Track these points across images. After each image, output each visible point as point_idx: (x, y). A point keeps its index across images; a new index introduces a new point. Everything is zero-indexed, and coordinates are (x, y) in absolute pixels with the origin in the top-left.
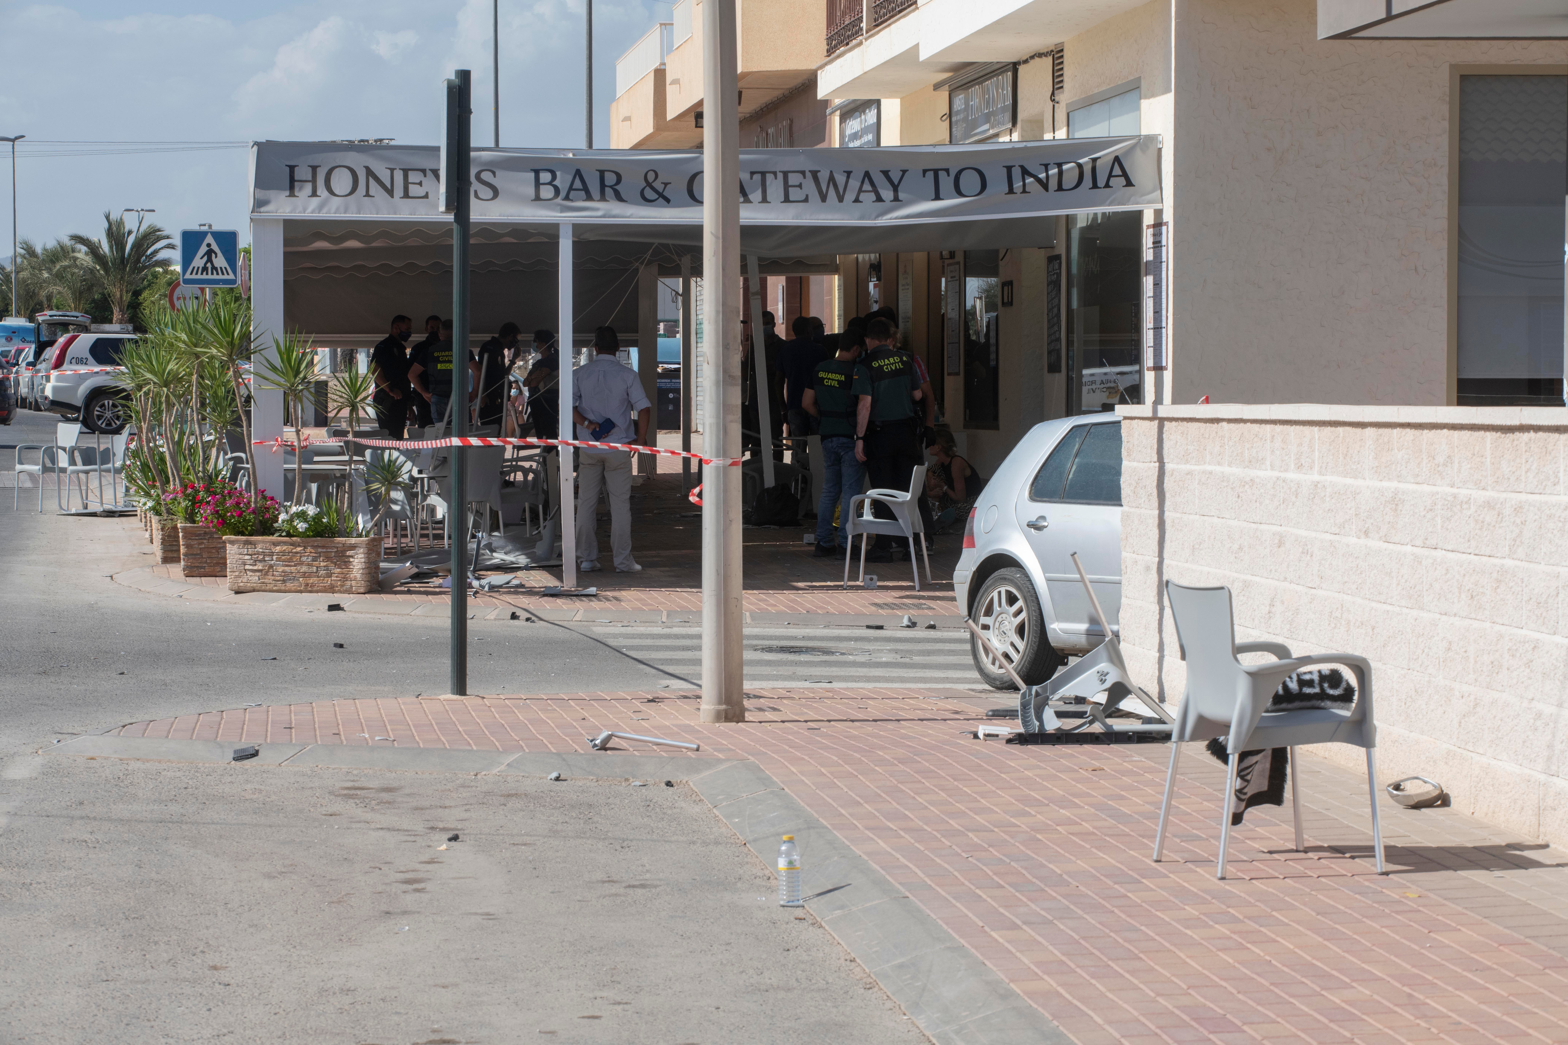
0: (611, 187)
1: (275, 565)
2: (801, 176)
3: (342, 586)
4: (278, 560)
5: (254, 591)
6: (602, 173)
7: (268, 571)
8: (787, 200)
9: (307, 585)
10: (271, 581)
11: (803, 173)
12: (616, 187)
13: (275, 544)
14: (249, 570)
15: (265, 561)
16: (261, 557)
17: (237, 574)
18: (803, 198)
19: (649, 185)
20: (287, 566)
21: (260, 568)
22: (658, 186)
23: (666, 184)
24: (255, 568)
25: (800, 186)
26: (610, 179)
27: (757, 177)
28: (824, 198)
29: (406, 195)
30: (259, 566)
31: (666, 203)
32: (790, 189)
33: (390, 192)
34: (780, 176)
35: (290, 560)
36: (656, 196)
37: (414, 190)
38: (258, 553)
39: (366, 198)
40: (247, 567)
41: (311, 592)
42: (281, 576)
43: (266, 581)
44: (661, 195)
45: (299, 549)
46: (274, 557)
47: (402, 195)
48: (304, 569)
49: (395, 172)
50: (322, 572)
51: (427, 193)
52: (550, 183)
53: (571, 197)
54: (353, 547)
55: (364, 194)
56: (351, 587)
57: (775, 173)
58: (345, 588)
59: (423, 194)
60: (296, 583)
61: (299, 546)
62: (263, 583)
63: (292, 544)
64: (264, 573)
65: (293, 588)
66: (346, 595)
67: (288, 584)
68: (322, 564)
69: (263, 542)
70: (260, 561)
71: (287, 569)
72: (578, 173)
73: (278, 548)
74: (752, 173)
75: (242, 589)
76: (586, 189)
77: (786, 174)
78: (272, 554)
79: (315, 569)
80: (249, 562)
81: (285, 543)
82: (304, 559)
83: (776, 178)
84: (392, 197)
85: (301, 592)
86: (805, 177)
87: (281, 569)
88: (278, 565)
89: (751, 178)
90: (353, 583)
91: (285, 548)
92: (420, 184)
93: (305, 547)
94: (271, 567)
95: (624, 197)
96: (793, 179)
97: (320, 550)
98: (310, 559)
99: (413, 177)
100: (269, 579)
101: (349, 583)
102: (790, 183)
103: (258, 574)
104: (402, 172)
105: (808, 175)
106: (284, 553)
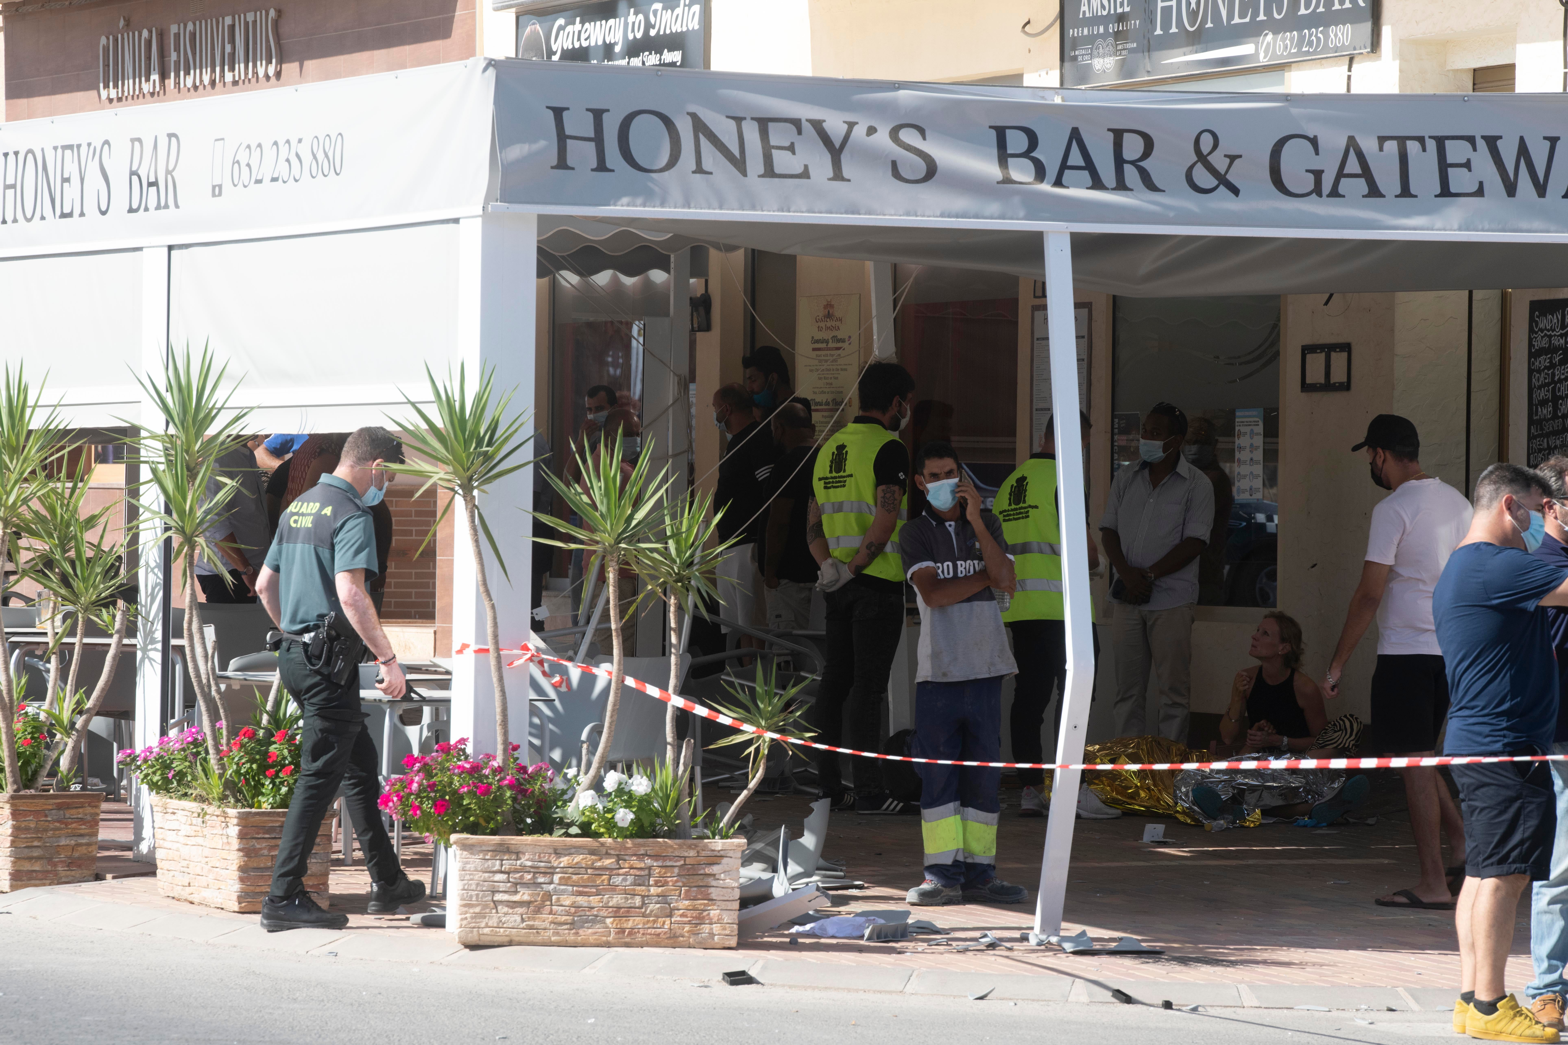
0: (1133, 163)
1: (556, 892)
2: (1467, 145)
3: (693, 934)
4: (564, 881)
5: (510, 944)
6: (1118, 134)
7: (542, 905)
8: (1445, 192)
9: (622, 931)
10: (546, 924)
11: (1471, 140)
12: (1141, 164)
13: (558, 851)
14: (501, 902)
15: (536, 884)
16: (529, 877)
17: (477, 910)
18: (1474, 188)
19: (1202, 158)
20: (580, 894)
21: (526, 898)
22: (1219, 161)
23: (1233, 158)
24: (516, 898)
25: (1467, 165)
26: (1133, 147)
27: (1391, 147)
28: (1511, 189)
29: (770, 172)
30: (524, 895)
31: (1233, 196)
32: (1450, 170)
33: (739, 164)
34: (1431, 145)
35: (589, 883)
36: (1214, 182)
37: (781, 161)
38: (523, 869)
39: (698, 176)
40: (498, 897)
41: (627, 945)
42: (568, 914)
43: (537, 923)
44: (1223, 181)
45: (607, 862)
46: (556, 878)
47: (762, 171)
48: (617, 900)
49: (744, 124)
50: (653, 907)
51: (805, 169)
52: (1026, 155)
53: (1064, 181)
54: (717, 858)
55: (694, 168)
56: (712, 935)
57: (1421, 140)
58: (697, 938)
59: (799, 170)
60: (598, 928)
61: (608, 855)
62: (531, 928)
63: (592, 852)
64: (535, 907)
65: (592, 939)
66: (700, 952)
67: (581, 930)
68: (653, 890)
69: (536, 847)
70: (526, 885)
71: (582, 901)
72: (1075, 135)
73: (565, 861)
74: (1382, 140)
75: (485, 940)
76: (1089, 166)
77: (1440, 142)
78: (550, 872)
79: (638, 901)
80: (502, 886)
81: (578, 849)
82: (617, 880)
83: (1424, 150)
84: (745, 174)
85: (608, 945)
86: (1475, 149)
87: (567, 901)
88: (563, 892)
89: (1381, 149)
90: (716, 928)
91: (578, 858)
92: (791, 148)
93: (622, 858)
94: (548, 896)
95: (1157, 181)
96: (1456, 152)
97: (650, 863)
98: (630, 879)
99: (778, 136)
100: (544, 920)
101: (706, 928)
102: (1450, 160)
103: (520, 910)
104: (755, 125)
105: (1481, 144)
106: (576, 868)
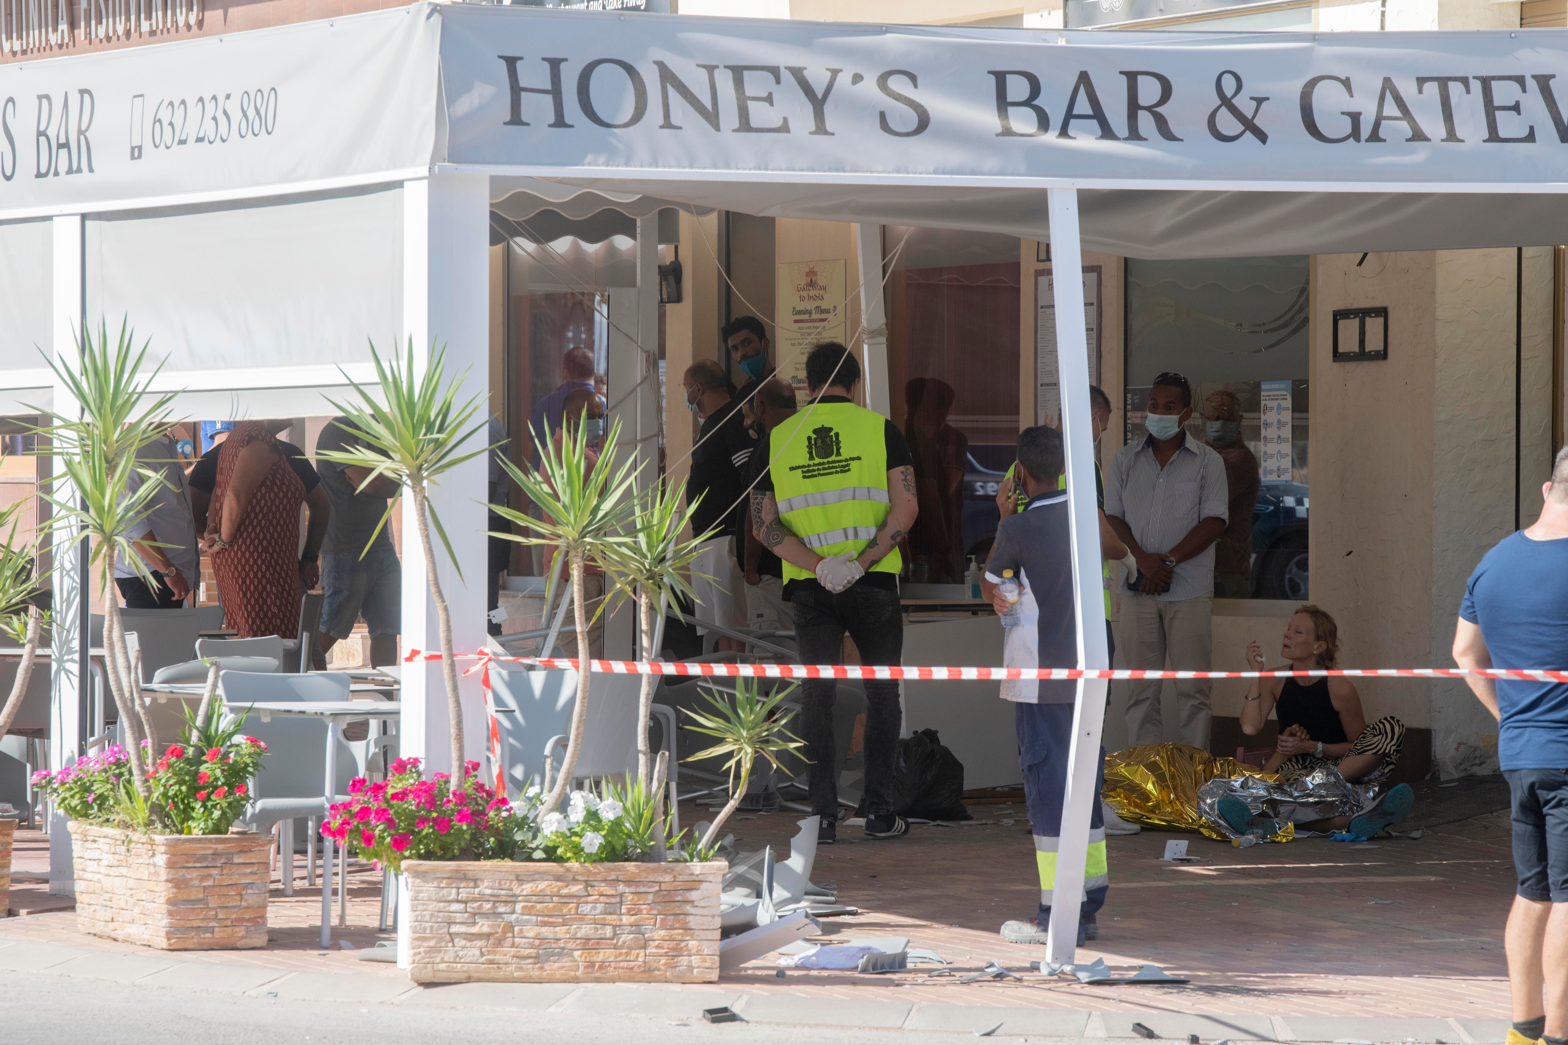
0: (1148, 109)
1: (518, 923)
2: (1516, 86)
3: (670, 967)
4: (527, 911)
5: (470, 979)
6: (1132, 77)
7: (503, 937)
8: (1494, 137)
9: (591, 965)
10: (508, 958)
11: (1521, 80)
12: (1157, 110)
13: (520, 879)
14: (458, 934)
15: (496, 914)
16: (488, 906)
17: (432, 943)
18: (1525, 133)
19: (1226, 102)
20: (545, 924)
21: (485, 929)
22: (1244, 104)
23: (1259, 101)
24: (475, 930)
25: (1516, 108)
26: (1149, 91)
27: (1432, 89)
29: (745, 125)
30: (483, 926)
31: (1261, 142)
32: (1498, 113)
33: (712, 117)
34: (1476, 87)
35: (554, 913)
36: (1240, 128)
37: (759, 113)
38: (482, 898)
39: (666, 131)
40: (456, 928)
41: (598, 980)
42: (532, 946)
43: (498, 958)
44: (1250, 126)
45: (574, 889)
46: (519, 907)
47: (736, 126)
48: (585, 930)
49: (717, 73)
50: (625, 938)
51: (785, 120)
52: (1028, 103)
53: (1070, 131)
54: (697, 882)
55: (661, 122)
56: (691, 968)
57: (1465, 81)
58: (675, 971)
59: (778, 123)
60: (565, 962)
62: (492, 962)
63: (558, 878)
64: (495, 940)
65: (558, 974)
66: (678, 987)
67: (547, 965)
68: (625, 920)
69: (495, 872)
70: (485, 915)
71: (546, 931)
72: (1083, 79)
73: (528, 888)
74: (1421, 81)
75: (440, 977)
76: (1098, 114)
77: (1486, 83)
78: (511, 900)
79: (608, 931)
80: (460, 918)
81: (542, 875)
82: (585, 909)
83: (1468, 91)
84: (718, 129)
85: (576, 980)
86: (1525, 91)
87: (531, 932)
88: (526, 923)
89: (1420, 91)
90: (695, 960)
91: (542, 885)
92: (769, 99)
94: (510, 927)
95: (1175, 130)
96: (1503, 93)
97: (622, 889)
98: (600, 908)
99: (754, 85)
100: (506, 953)
101: (684, 960)
102: (1497, 102)
103: (478, 943)
104: (729, 74)
105: (1532, 85)
106: (541, 896)
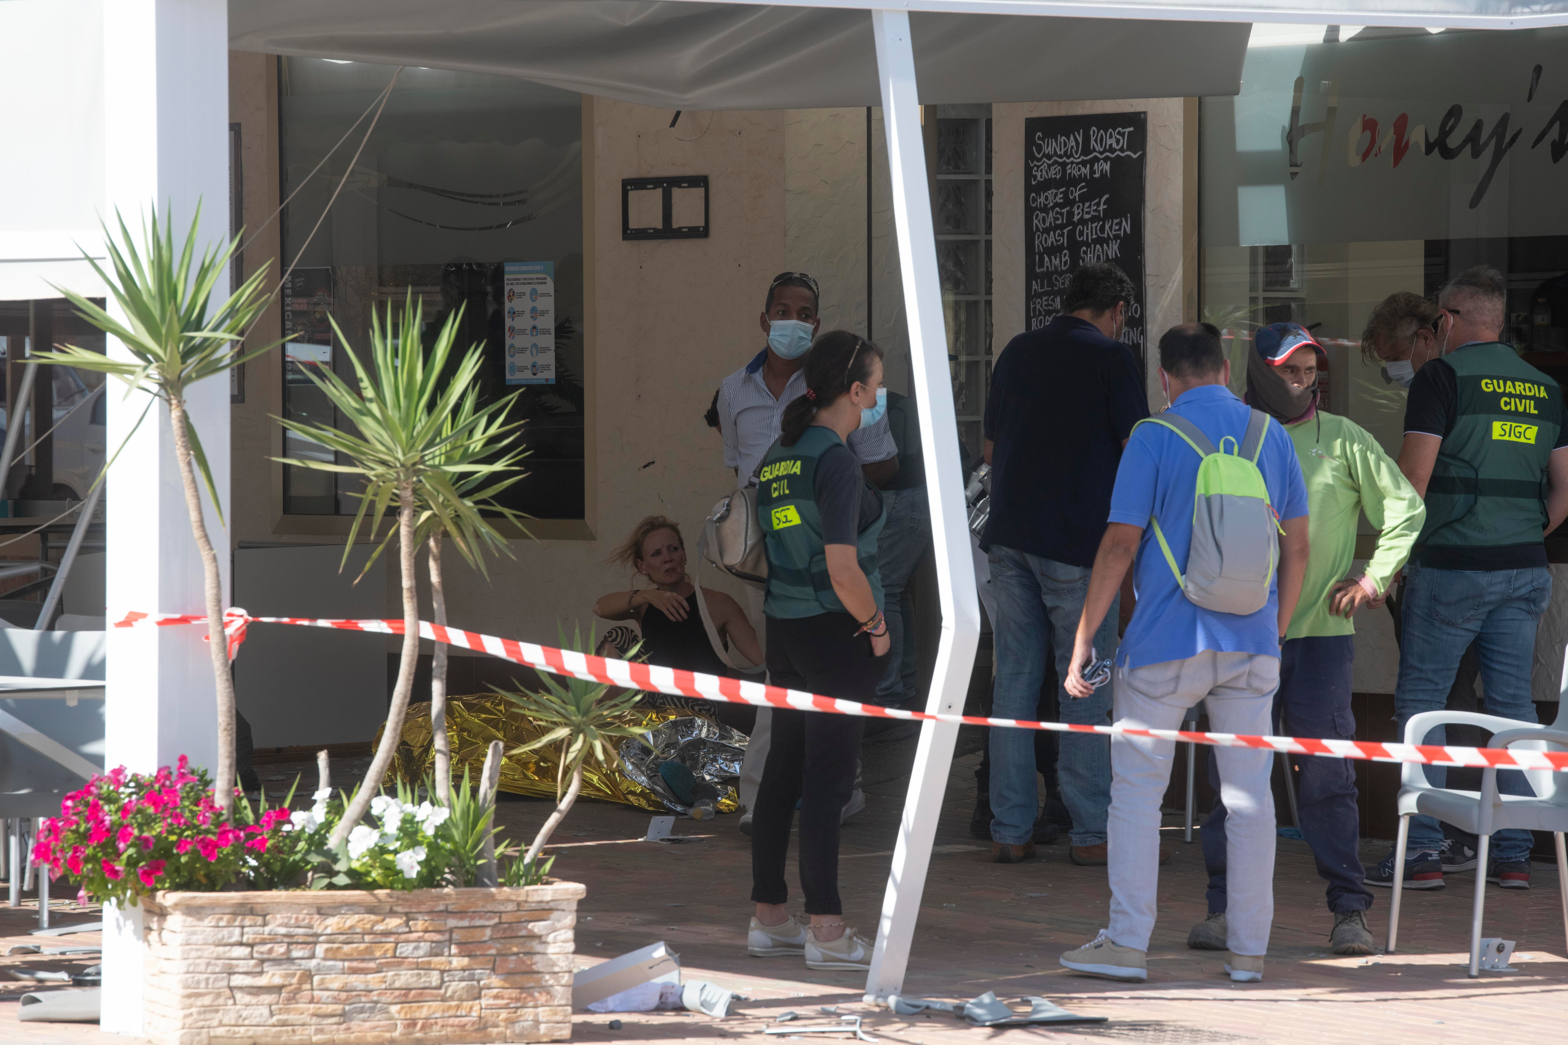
1: (319, 971)
3: (510, 1022)
4: (331, 955)
7: (299, 990)
10: (305, 1018)
13: (322, 911)
14: (240, 988)
15: (291, 960)
16: (280, 949)
17: (207, 1000)
20: (354, 971)
21: (277, 981)
24: (262, 981)
30: (273, 976)
35: (366, 956)
38: (273, 939)
40: (238, 980)
42: (336, 1001)
43: (291, 1017)
45: (393, 923)
46: (320, 950)
48: (405, 977)
50: (456, 986)
54: (544, 911)
56: (537, 1023)
58: (518, 1028)
61: (392, 913)
62: (284, 1024)
63: (371, 910)
64: (288, 994)
65: (370, 1037)
67: (354, 1024)
68: (456, 962)
69: (290, 906)
70: (277, 961)
71: (356, 981)
73: (333, 923)
78: (312, 940)
79: (434, 978)
80: (244, 966)
81: (348, 907)
82: (405, 950)
87: (336, 982)
88: (329, 970)
90: (543, 1013)
91: (352, 920)
93: (409, 917)
94: (308, 976)
97: (452, 923)
98: (425, 947)
103: (267, 998)
106: (349, 934)
